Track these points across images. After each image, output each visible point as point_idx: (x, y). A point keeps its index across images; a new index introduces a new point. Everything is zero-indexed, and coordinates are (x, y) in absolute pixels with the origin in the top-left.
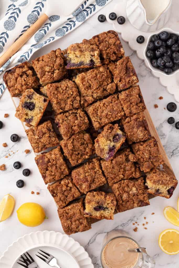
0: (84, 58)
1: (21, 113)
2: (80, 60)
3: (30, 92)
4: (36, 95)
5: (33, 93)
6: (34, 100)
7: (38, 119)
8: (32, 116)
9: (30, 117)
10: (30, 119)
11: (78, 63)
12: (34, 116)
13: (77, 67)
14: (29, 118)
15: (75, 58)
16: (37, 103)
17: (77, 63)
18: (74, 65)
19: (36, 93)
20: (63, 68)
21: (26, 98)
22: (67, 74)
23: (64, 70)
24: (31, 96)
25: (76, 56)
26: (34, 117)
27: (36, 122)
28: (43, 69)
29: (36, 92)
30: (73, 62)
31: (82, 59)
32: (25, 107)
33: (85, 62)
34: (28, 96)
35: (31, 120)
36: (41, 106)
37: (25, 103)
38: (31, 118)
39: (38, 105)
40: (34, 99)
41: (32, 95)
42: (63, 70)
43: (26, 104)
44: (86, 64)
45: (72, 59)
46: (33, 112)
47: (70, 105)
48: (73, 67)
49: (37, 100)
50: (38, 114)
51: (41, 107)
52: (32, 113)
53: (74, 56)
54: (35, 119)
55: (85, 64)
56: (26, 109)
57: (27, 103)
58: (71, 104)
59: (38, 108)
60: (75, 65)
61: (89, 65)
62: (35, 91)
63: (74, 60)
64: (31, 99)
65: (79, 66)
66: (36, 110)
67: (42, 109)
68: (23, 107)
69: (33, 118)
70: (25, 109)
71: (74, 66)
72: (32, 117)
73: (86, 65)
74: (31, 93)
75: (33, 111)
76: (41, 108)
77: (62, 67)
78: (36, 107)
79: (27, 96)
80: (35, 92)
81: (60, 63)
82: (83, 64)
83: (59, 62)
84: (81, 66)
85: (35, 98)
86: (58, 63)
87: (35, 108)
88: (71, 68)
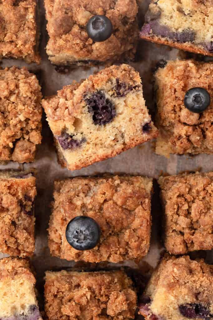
0: (200, 24)
1: (67, 108)
2: (186, 25)
3: (131, 79)
4: (137, 96)
5: (135, 87)
6: (124, 103)
7: (94, 157)
8: (87, 137)
9: (78, 137)
10: (75, 141)
11: (180, 30)
12: (89, 141)
13: (170, 42)
14: (74, 138)
15: (176, 14)
16: (124, 119)
17: (177, 30)
18: (165, 32)
19: (141, 93)
20: (129, 30)
21: (112, 83)
22: (134, 51)
23: (130, 38)
24: (125, 87)
25: (180, 10)
26: (88, 143)
27: (82, 161)
28: (70, 14)
29: (143, 88)
30: (164, 21)
31: (194, 23)
32: (89, 101)
33: (200, 35)
34: (120, 82)
35: (74, 145)
36: (127, 133)
37: (99, 92)
38: (79, 141)
39: (121, 123)
40: (125, 101)
41: (131, 88)
42: (125, 36)
43: (97, 96)
44: (201, 44)
45: (166, 13)
46: (96, 132)
47: (4, 147)
48: (160, 37)
49: (130, 109)
50: (102, 144)
51: (126, 135)
52: (92, 131)
53: (175, 7)
54: (87, 148)
55: (197, 41)
56: (86, 109)
57: (102, 97)
58: (8, 145)
59: (116, 131)
60: (169, 34)
61: (209, 47)
62: (142, 86)
63: (171, 17)
64: (119, 95)
65: (178, 41)
66: (108, 132)
67: (121, 141)
68: (85, 96)
69: (84, 145)
70: (84, 107)
71: (163, 36)
72: (84, 140)
73: (200, 46)
74: (131, 83)
75: (98, 126)
76: (123, 137)
77: (127, 27)
78: (113, 123)
79: (117, 81)
80: (141, 88)
81: (126, 12)
82: (191, 41)
83: (125, 9)
84: (184, 42)
85: (128, 102)
86: (121, 11)
87: (109, 126)
88: (153, 37)
